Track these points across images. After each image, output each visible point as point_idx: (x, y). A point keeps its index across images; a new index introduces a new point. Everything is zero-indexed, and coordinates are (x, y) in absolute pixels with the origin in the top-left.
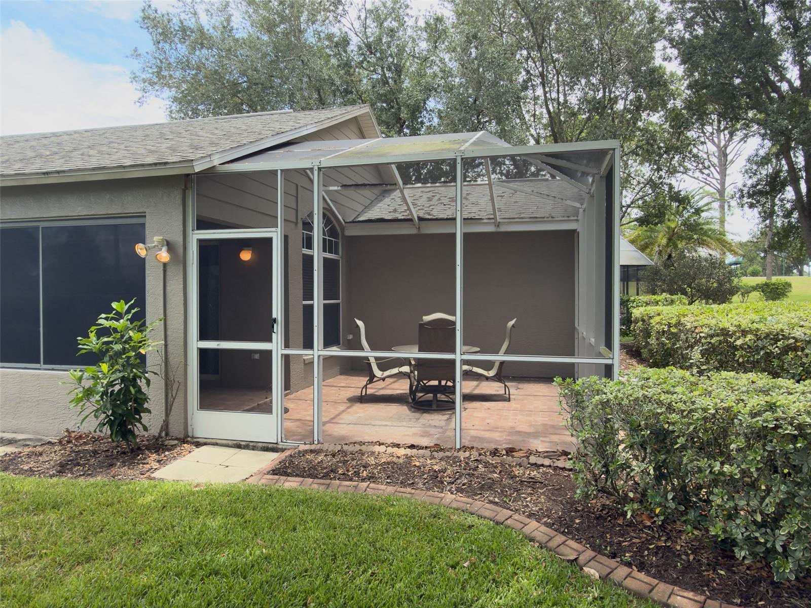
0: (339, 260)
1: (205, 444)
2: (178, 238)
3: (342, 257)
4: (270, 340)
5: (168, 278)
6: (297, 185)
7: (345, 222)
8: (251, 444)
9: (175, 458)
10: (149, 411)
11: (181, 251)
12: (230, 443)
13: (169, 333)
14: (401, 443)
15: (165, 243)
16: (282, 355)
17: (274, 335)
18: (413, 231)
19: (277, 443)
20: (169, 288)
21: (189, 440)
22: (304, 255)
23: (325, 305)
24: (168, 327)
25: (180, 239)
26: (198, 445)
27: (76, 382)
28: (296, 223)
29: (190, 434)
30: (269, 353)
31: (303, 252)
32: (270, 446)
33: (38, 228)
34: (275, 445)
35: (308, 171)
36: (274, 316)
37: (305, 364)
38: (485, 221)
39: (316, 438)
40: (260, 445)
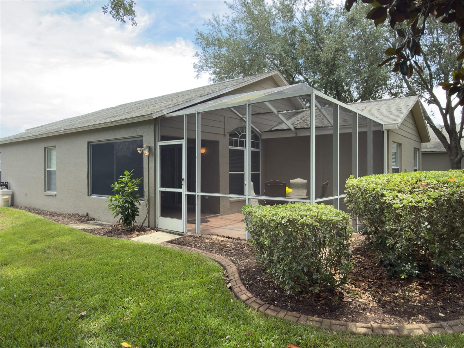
0: (259, 152)
1: (160, 231)
2: (152, 145)
3: (261, 150)
4: (181, 188)
5: (150, 161)
6: (225, 117)
7: (261, 132)
8: (175, 232)
9: (144, 234)
10: (138, 215)
11: (153, 150)
12: (168, 231)
13: (150, 184)
14: (230, 236)
15: (148, 147)
16: (186, 194)
17: (183, 186)
18: (293, 135)
19: (183, 233)
20: (150, 166)
21: (155, 228)
22: (230, 149)
23: (252, 174)
24: (150, 182)
25: (153, 145)
26: (157, 231)
27: (110, 201)
28: (225, 135)
29: (157, 227)
30: (180, 194)
31: (230, 148)
32: (181, 233)
33: (114, 143)
34: (182, 233)
35: (232, 109)
36: (183, 178)
37: (230, 202)
38: (330, 128)
39: (196, 231)
40: (177, 233)
